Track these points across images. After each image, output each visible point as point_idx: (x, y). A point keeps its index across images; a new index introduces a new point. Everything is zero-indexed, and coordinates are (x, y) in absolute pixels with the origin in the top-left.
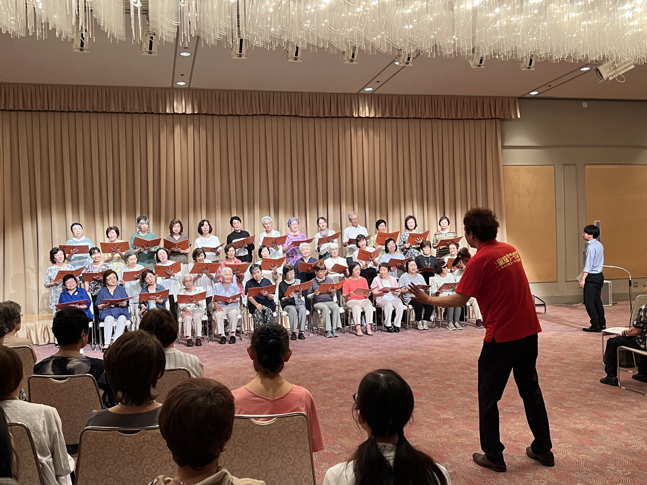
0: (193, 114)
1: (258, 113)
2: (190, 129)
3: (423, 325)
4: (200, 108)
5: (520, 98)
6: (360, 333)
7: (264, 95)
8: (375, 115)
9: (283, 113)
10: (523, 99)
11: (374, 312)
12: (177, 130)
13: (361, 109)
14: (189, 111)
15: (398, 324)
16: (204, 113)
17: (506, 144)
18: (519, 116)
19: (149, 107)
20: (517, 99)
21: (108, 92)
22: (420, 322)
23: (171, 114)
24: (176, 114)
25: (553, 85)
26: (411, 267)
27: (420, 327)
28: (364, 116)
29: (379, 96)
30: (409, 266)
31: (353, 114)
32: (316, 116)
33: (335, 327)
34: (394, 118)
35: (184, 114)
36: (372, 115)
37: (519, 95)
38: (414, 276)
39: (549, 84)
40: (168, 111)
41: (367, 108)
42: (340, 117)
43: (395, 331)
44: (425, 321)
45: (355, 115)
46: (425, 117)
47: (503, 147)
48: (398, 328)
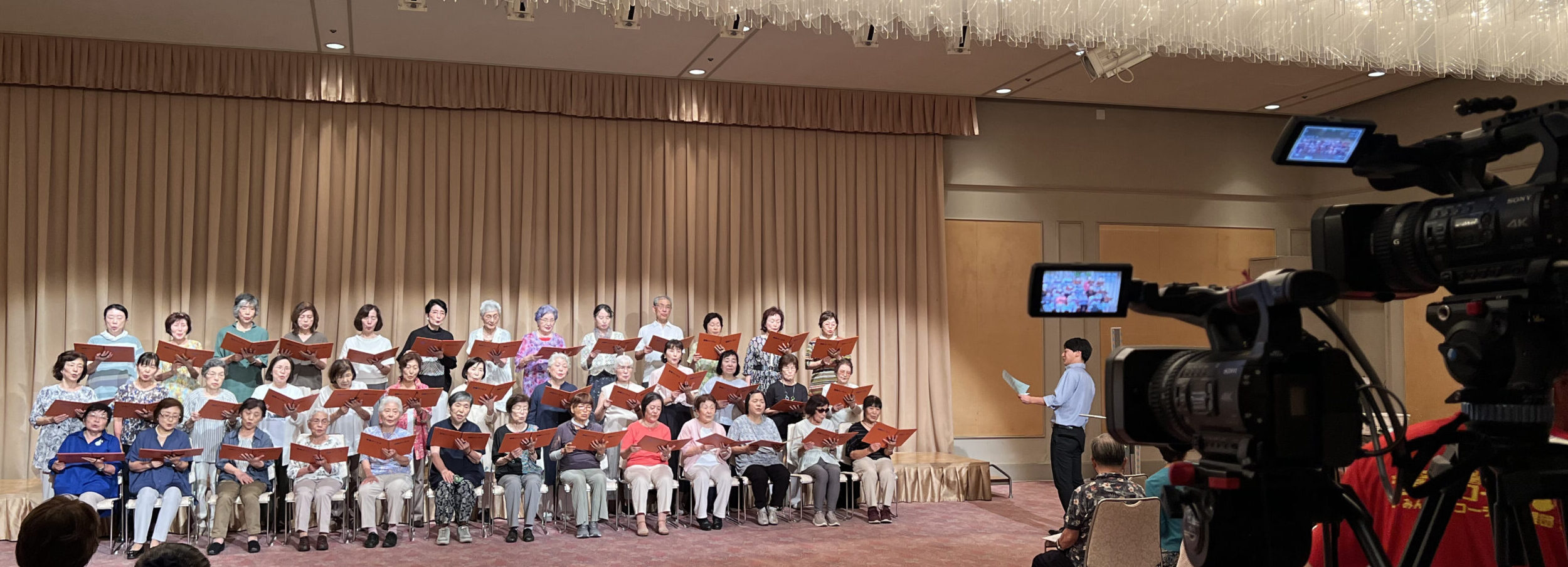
0: (358, 103)
1: (486, 106)
2: (352, 132)
3: (768, 515)
4: (371, 91)
5: (979, 99)
6: (644, 529)
7: (499, 74)
8: (711, 117)
9: (533, 109)
10: (986, 101)
11: (675, 491)
12: (327, 133)
13: (684, 106)
14: (350, 98)
15: (721, 511)
16: (379, 101)
17: (955, 181)
18: (977, 132)
19: (272, 86)
20: (974, 100)
21: (192, 58)
22: (764, 509)
23: (315, 102)
24: (325, 101)
25: (1033, 77)
26: (755, 404)
27: (763, 520)
28: (689, 120)
29: (719, 84)
30: (750, 402)
31: (668, 116)
32: (597, 116)
33: (595, 519)
34: (746, 126)
35: (342, 103)
36: (705, 119)
37: (979, 93)
38: (758, 420)
39: (1028, 77)
40: (308, 97)
41: (695, 106)
42: (643, 119)
43: (714, 527)
44: (773, 509)
45: (673, 117)
46: (803, 127)
47: (948, 186)
48: (720, 519)
